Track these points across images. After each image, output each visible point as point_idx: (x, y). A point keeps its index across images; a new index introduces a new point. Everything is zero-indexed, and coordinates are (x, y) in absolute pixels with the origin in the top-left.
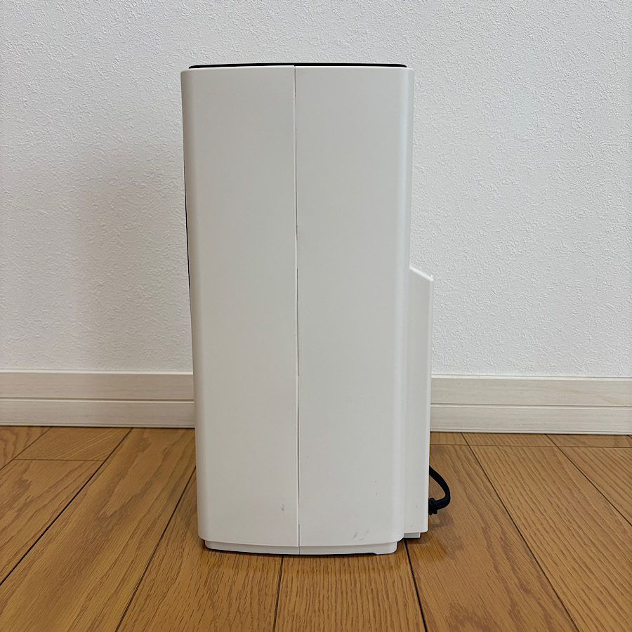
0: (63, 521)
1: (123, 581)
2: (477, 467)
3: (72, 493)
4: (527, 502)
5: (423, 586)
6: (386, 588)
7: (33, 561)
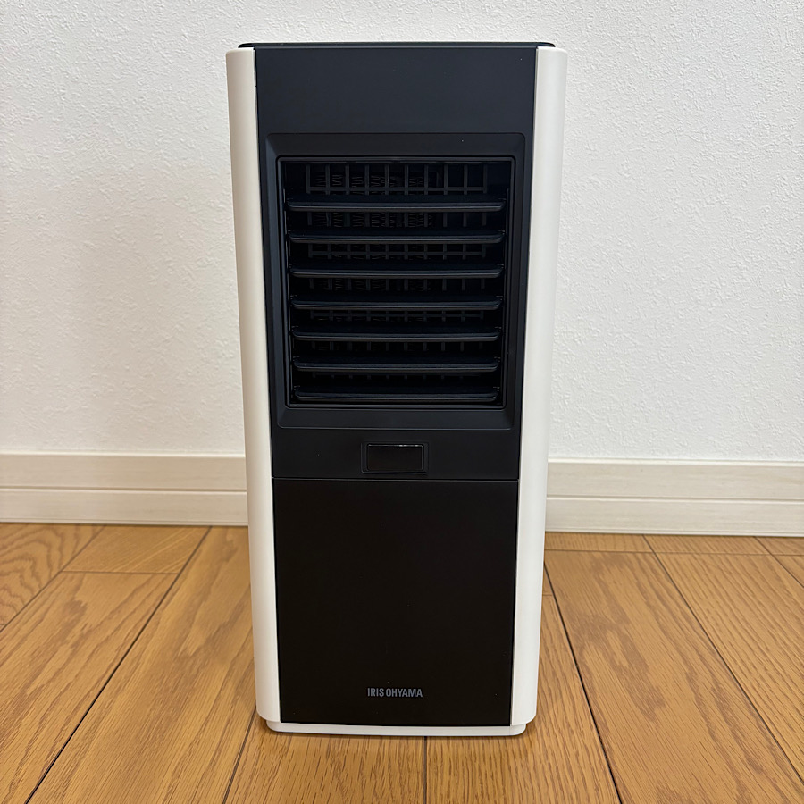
0: (133, 661)
1: (219, 749)
2: (670, 585)
3: (141, 620)
4: (742, 637)
5: (617, 760)
6: (568, 762)
7: (99, 720)
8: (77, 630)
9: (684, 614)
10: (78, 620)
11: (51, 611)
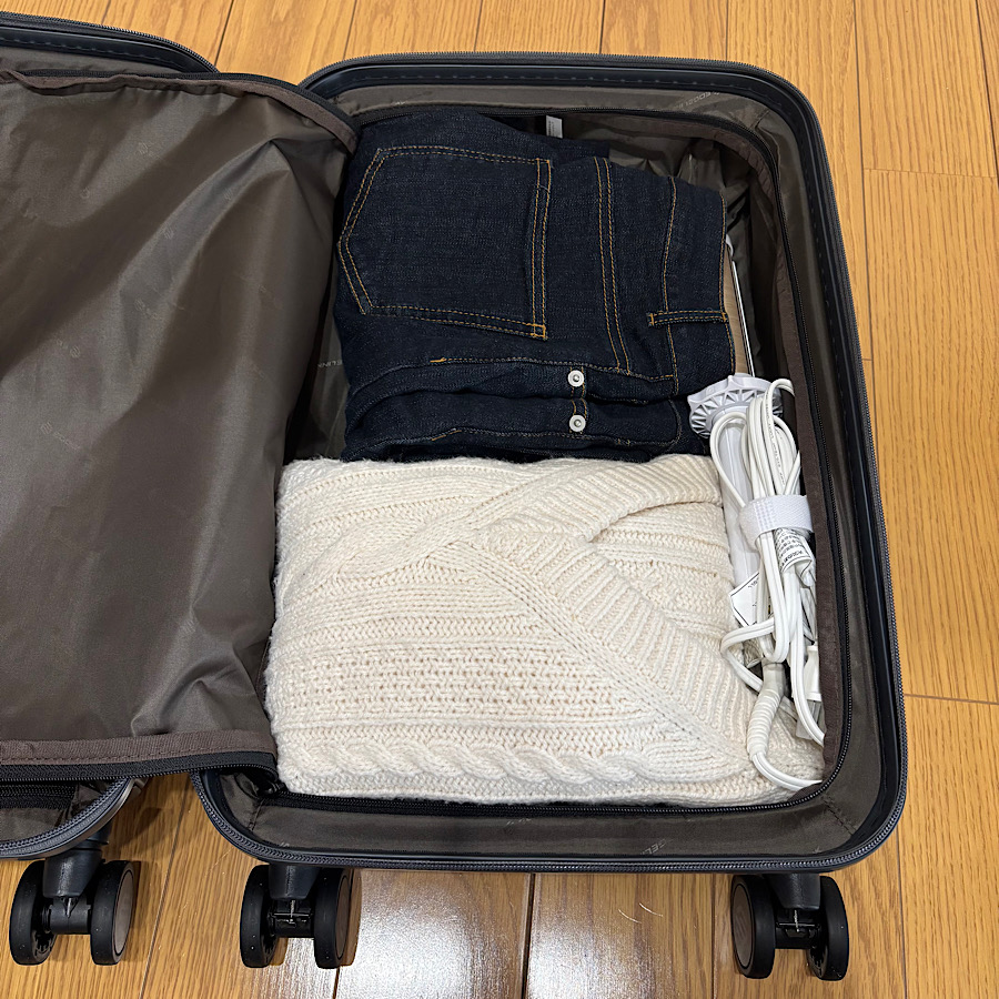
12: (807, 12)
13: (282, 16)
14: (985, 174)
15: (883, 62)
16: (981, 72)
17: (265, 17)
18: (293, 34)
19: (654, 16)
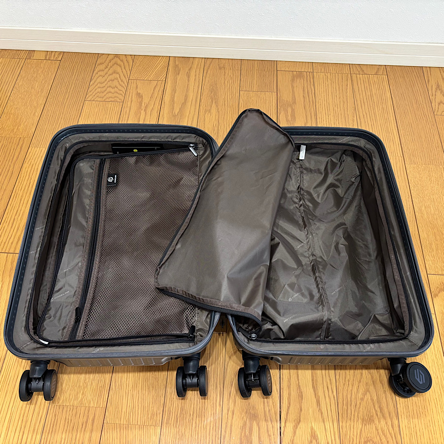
8: (143, 105)
9: (313, 100)
10: (142, 101)
11: (133, 97)
12: (340, 108)
13: (176, 113)
14: (399, 155)
15: (365, 122)
16: (396, 125)
17: (171, 114)
18: (180, 119)
19: (293, 110)
